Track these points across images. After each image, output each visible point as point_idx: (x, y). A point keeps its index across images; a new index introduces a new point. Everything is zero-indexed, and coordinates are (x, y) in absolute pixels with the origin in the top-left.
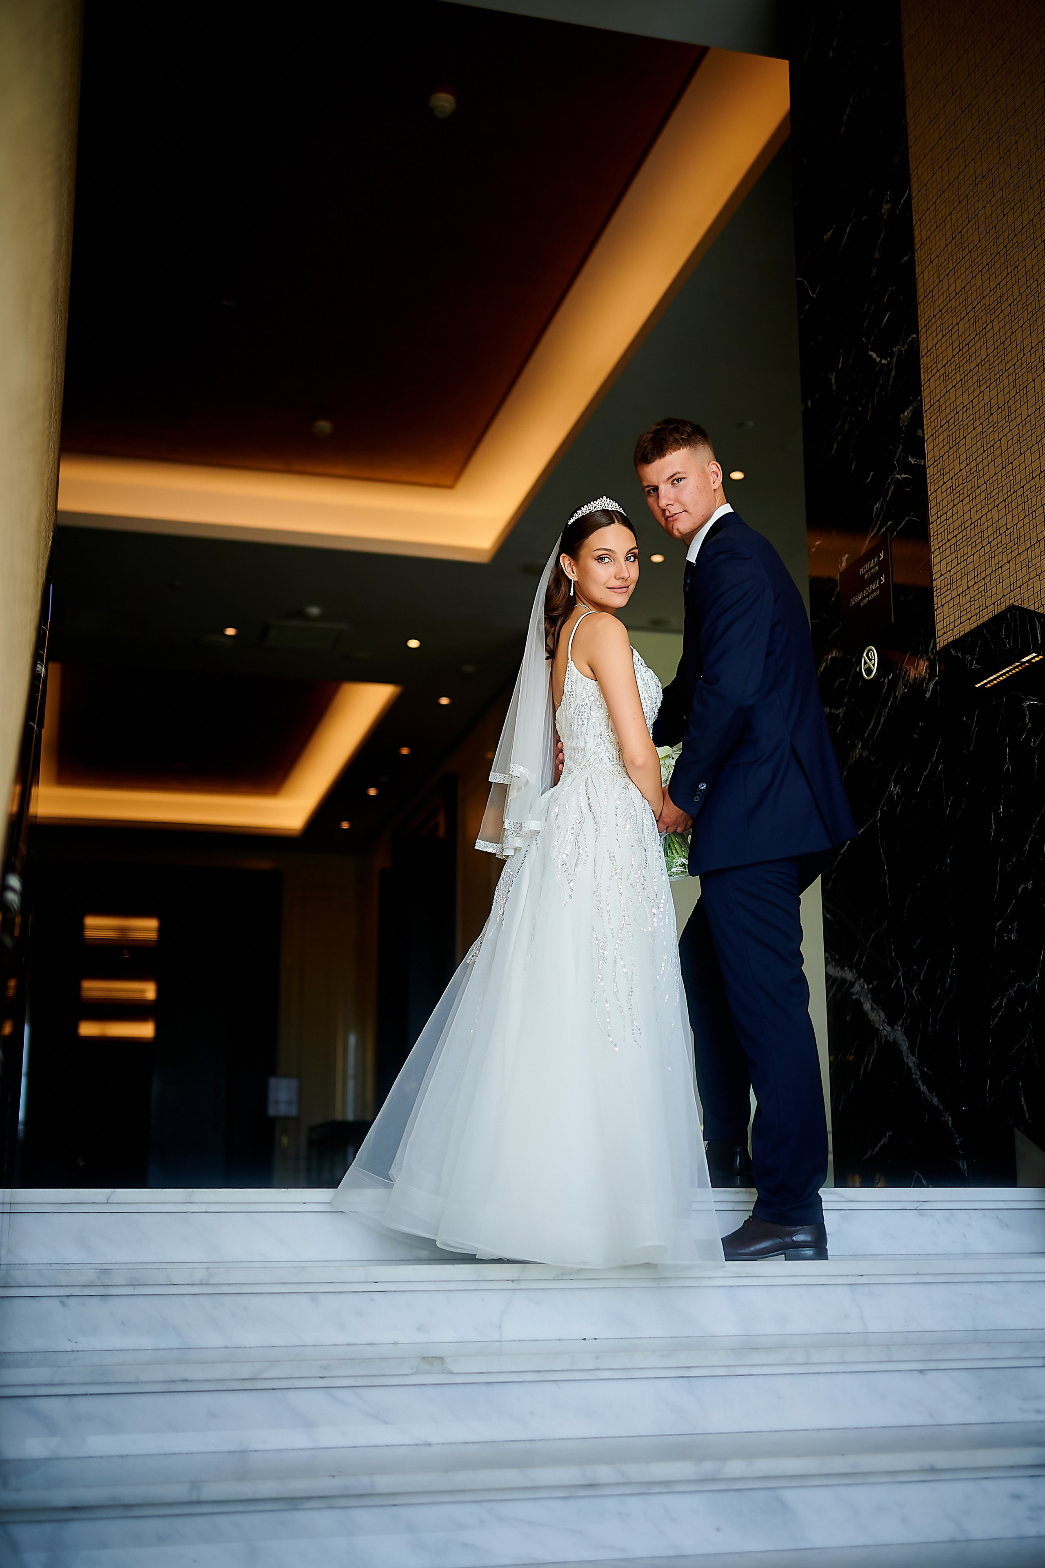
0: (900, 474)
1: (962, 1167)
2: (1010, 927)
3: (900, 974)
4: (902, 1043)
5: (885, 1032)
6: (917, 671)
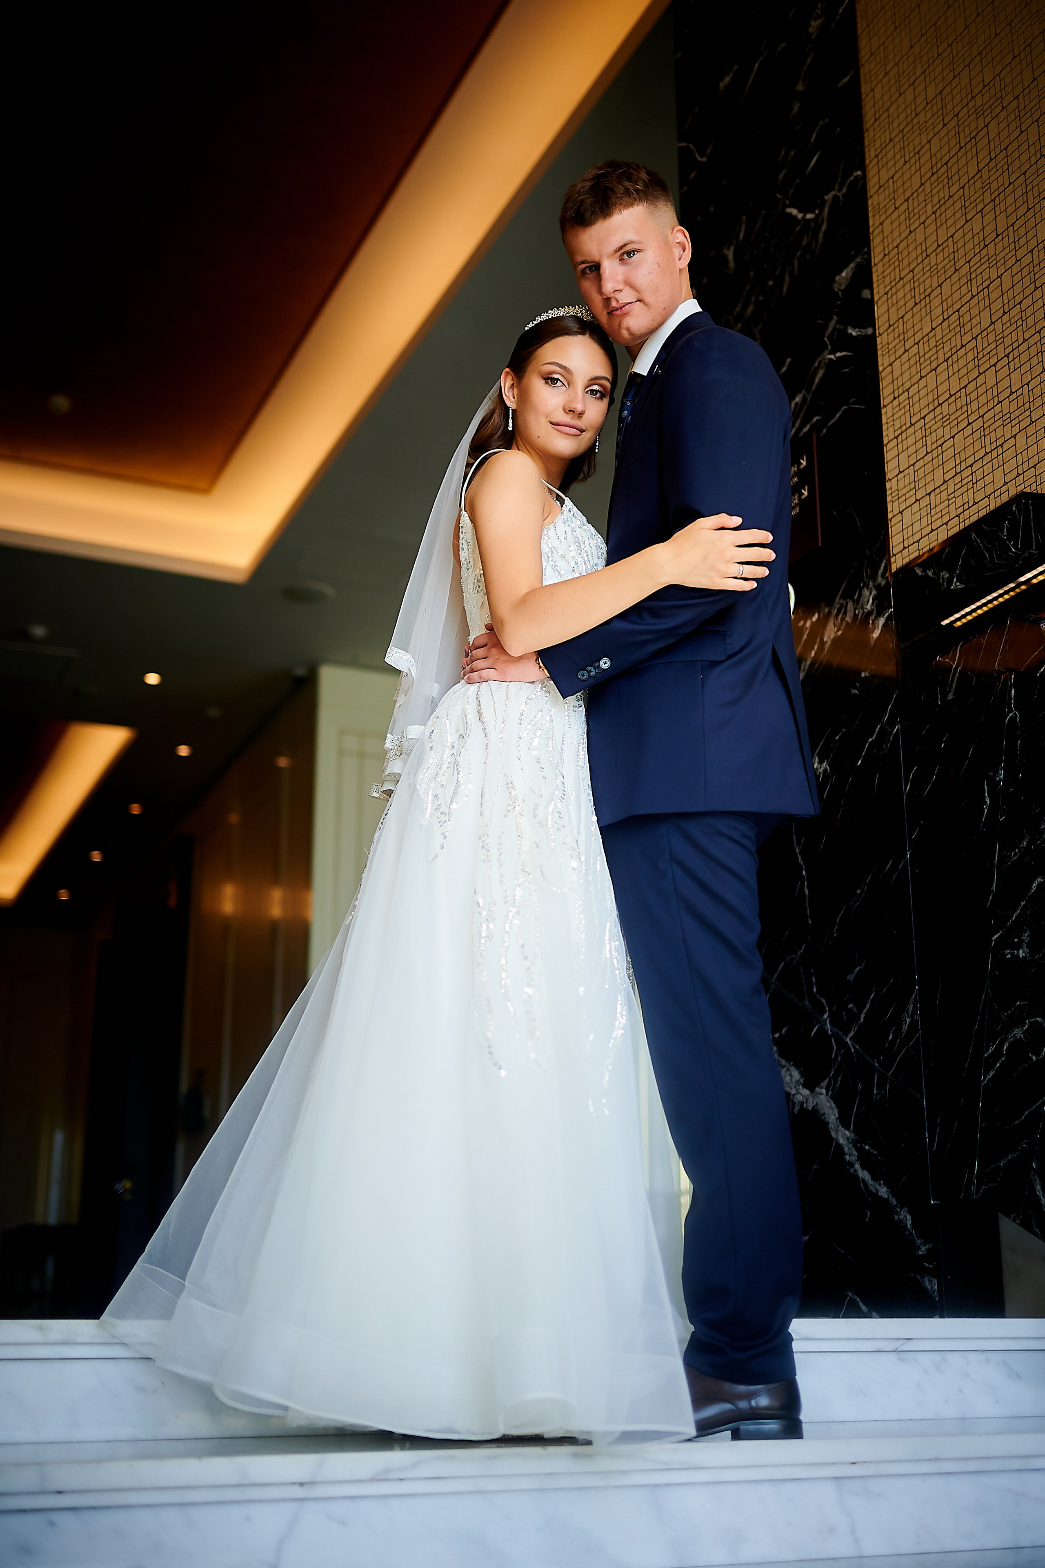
0: (833, 352)
1: (929, 1287)
2: (1017, 940)
3: (825, 1016)
4: (827, 1111)
5: (800, 1098)
6: (858, 604)
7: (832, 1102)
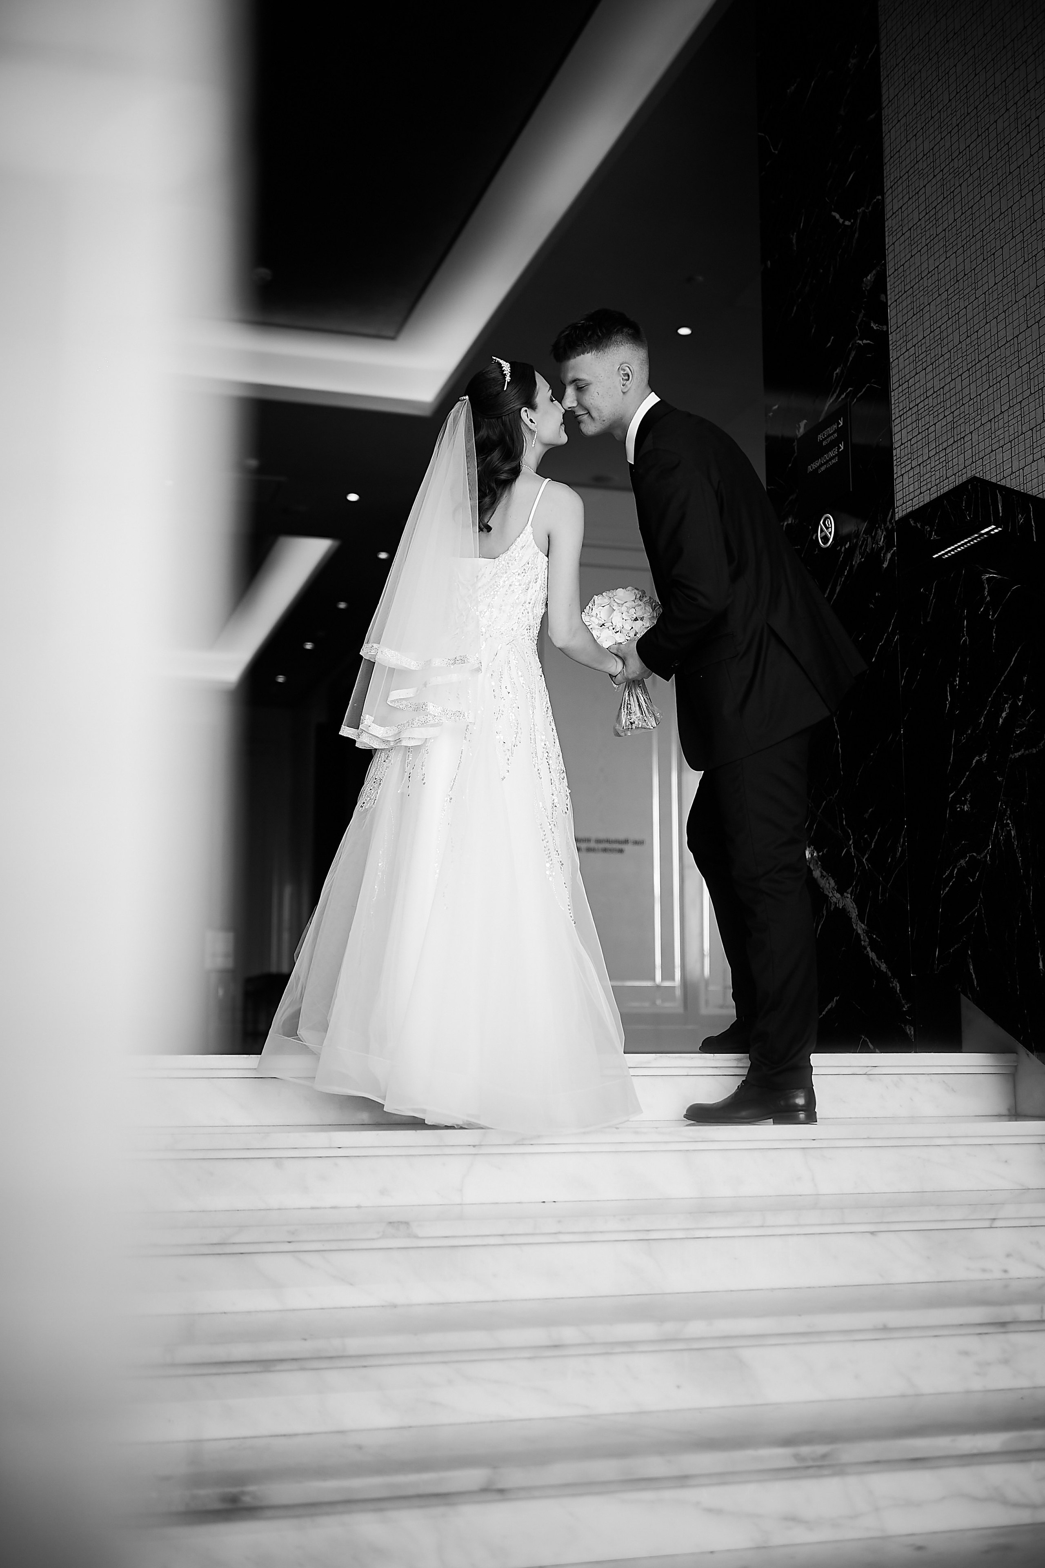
0: (862, 339)
1: (909, 1033)
2: (963, 798)
3: (851, 843)
4: (851, 910)
5: (835, 900)
6: (874, 540)
7: (854, 903)
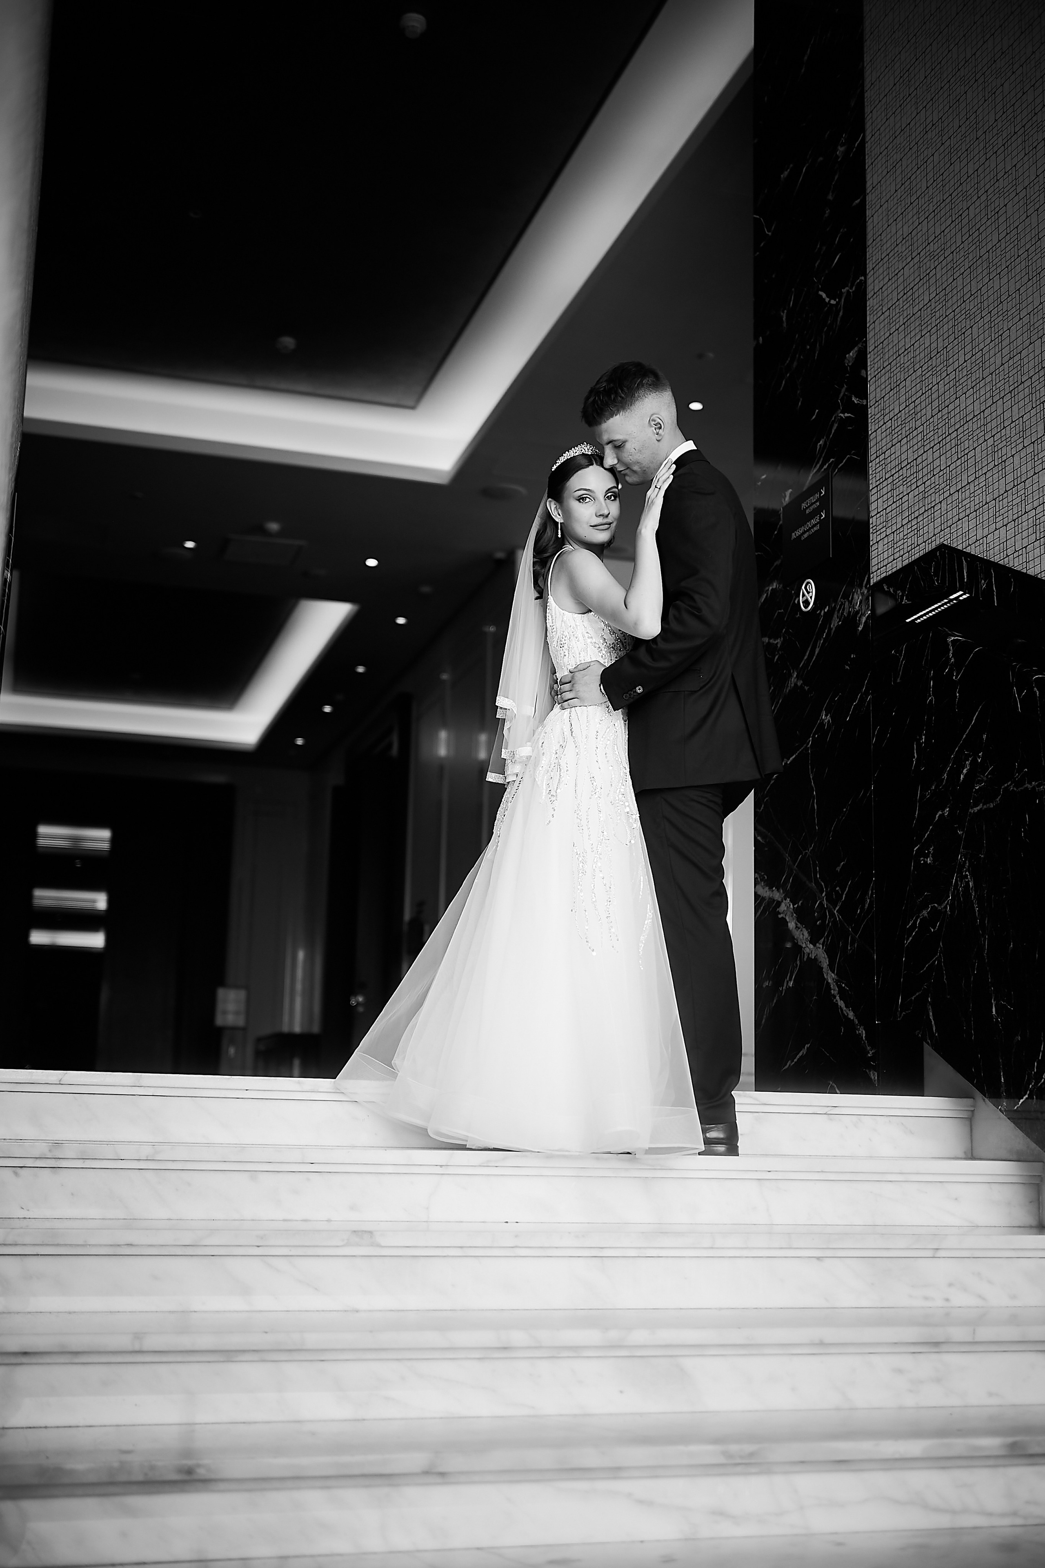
0: (843, 413)
1: (873, 1078)
2: (926, 852)
3: (824, 895)
4: (822, 960)
5: (807, 950)
6: (851, 604)
7: (825, 954)
